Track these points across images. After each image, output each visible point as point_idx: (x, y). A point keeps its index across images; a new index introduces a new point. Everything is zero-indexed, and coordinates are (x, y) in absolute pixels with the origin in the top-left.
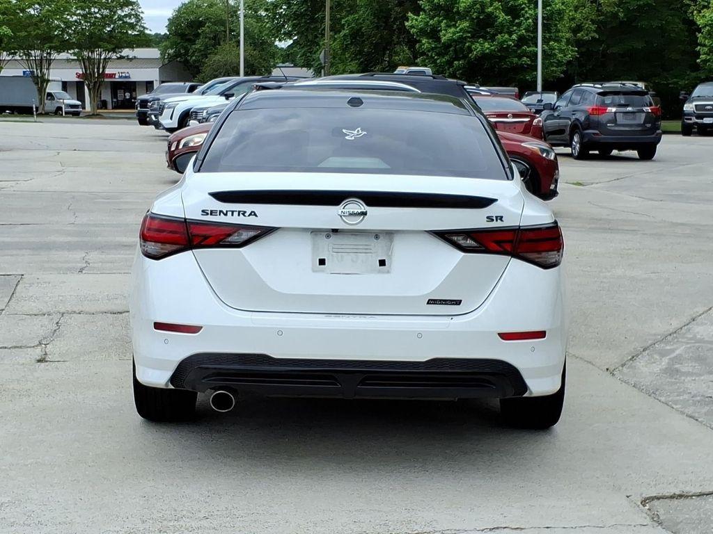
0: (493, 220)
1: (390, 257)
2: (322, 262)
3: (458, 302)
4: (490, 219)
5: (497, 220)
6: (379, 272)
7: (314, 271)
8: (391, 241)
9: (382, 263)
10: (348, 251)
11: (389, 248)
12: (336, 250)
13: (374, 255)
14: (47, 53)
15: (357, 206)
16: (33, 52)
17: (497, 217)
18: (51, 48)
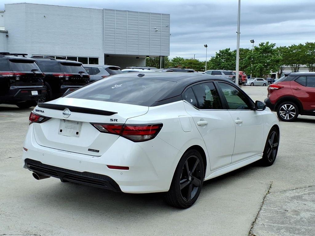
0: (113, 121)
1: (80, 131)
2: (61, 131)
3: (98, 151)
4: (112, 120)
5: (114, 121)
6: (76, 136)
7: (58, 134)
8: (81, 125)
9: (77, 133)
10: (68, 127)
11: (80, 128)
12: (66, 127)
13: (76, 130)
14: (298, 65)
15: (68, 111)
16: (293, 65)
17: (115, 120)
18: (299, 63)
